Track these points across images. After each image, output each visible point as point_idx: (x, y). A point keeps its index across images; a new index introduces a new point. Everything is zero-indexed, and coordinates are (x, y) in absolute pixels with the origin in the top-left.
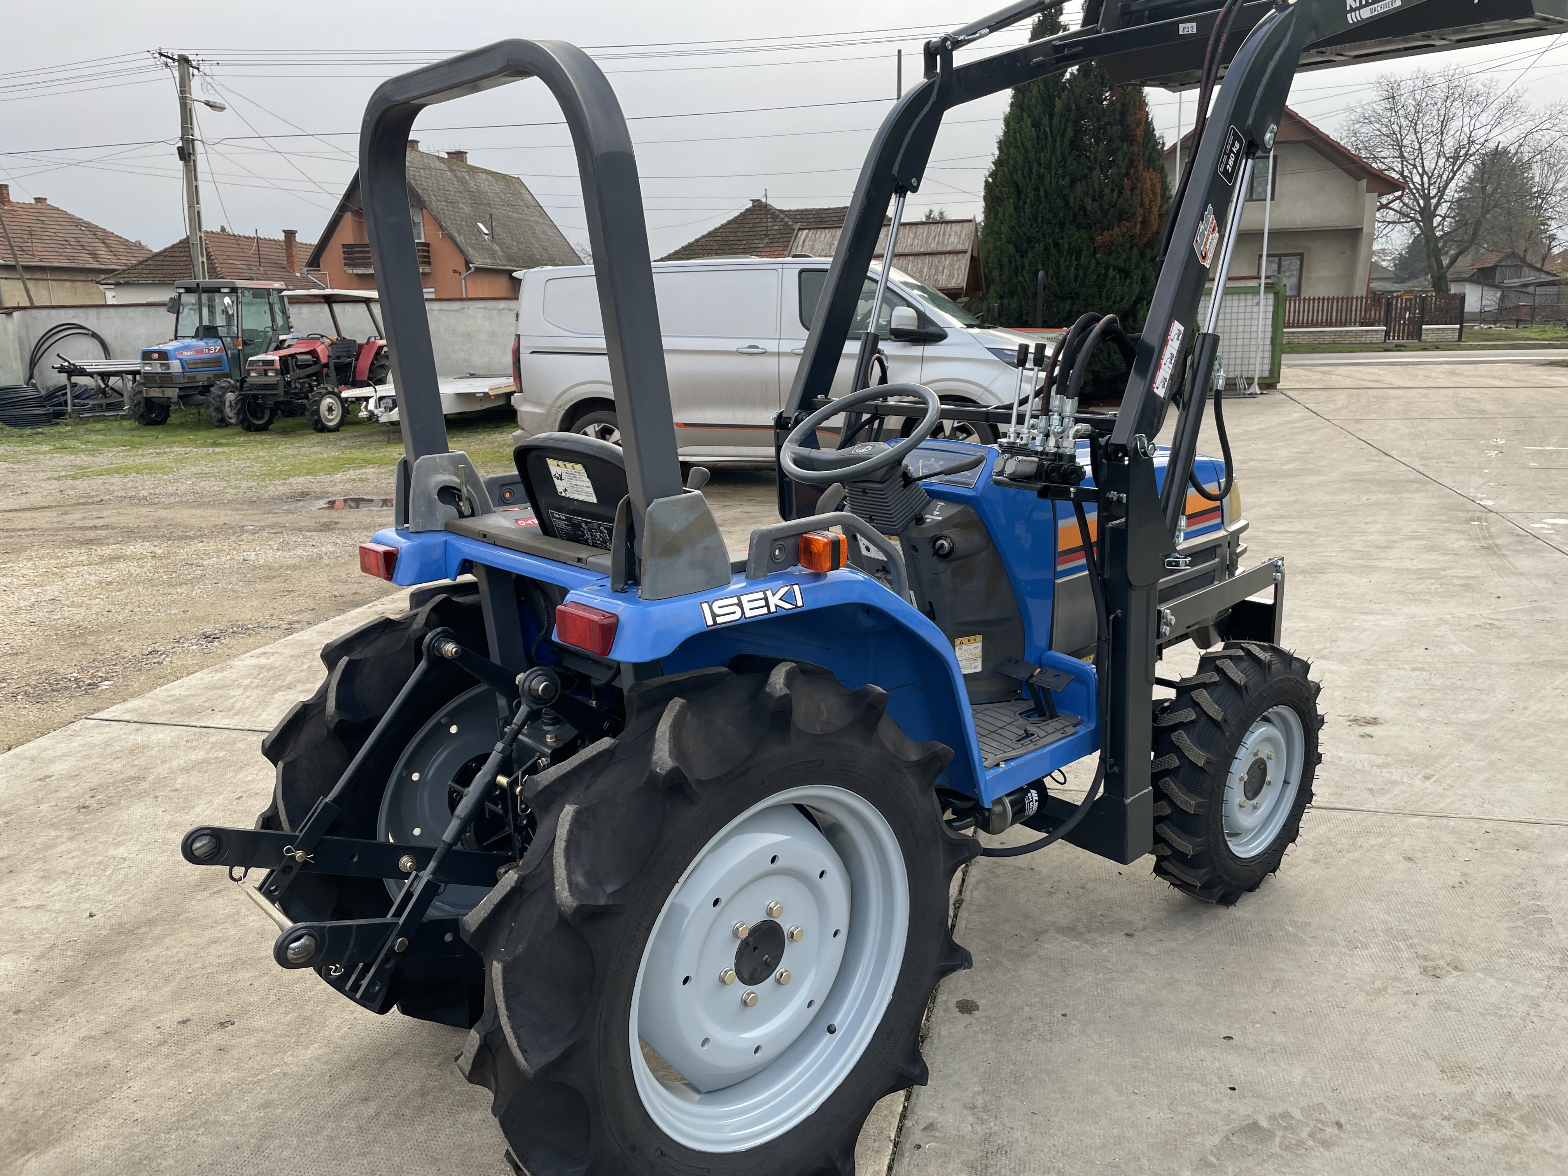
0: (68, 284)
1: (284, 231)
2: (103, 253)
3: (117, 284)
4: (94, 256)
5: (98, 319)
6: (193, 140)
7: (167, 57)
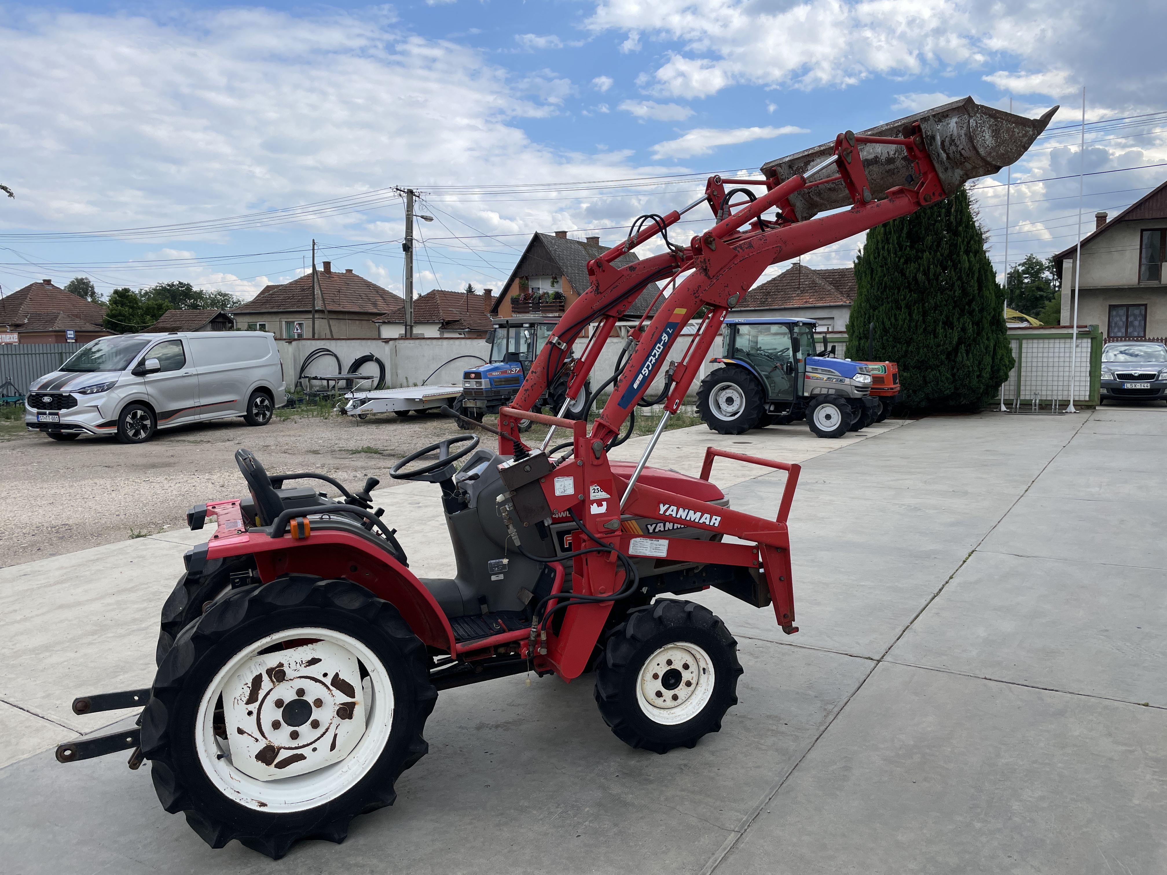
0: (357, 322)
1: (485, 290)
2: (380, 303)
3: (384, 323)
4: (375, 305)
5: (336, 346)
6: (412, 240)
7: (401, 191)
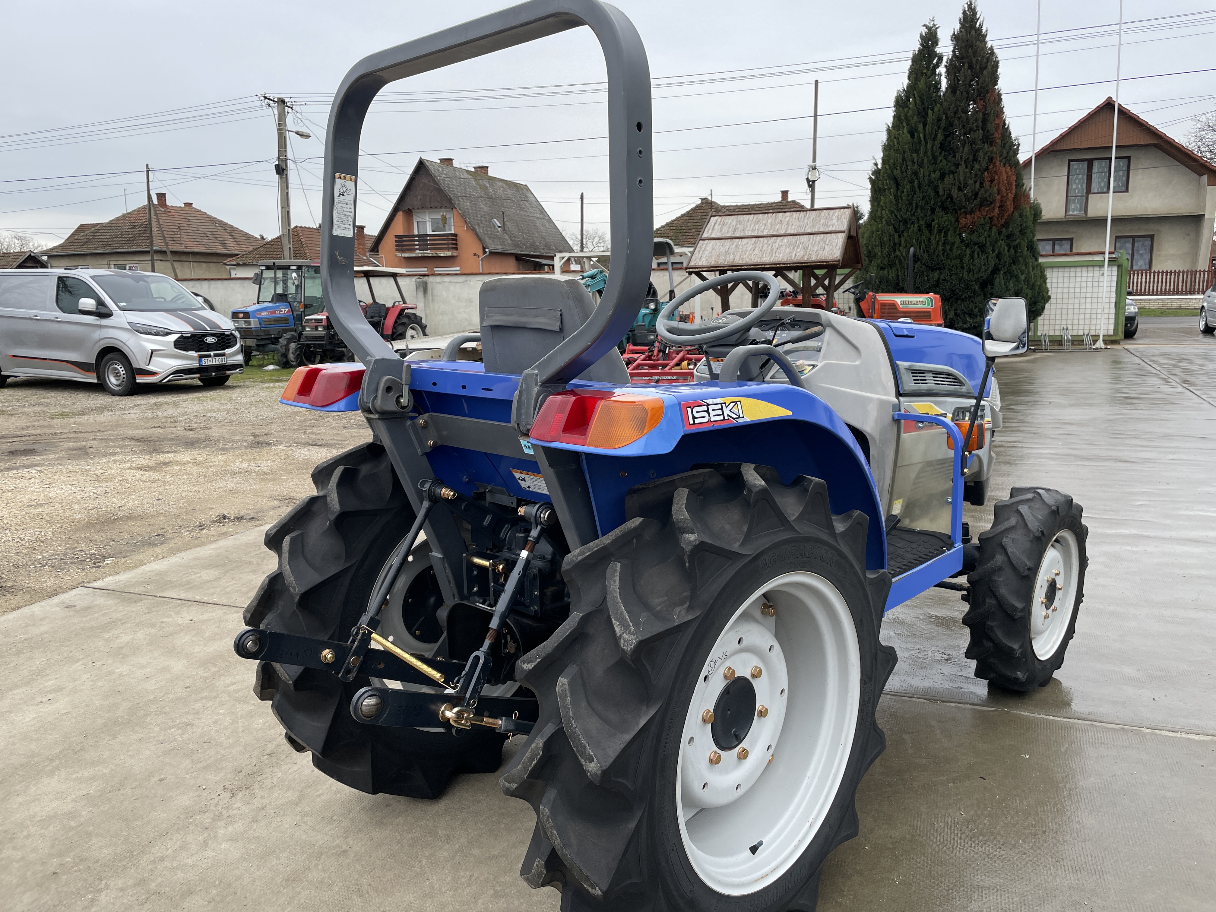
0: (204, 264)
2: (230, 242)
6: (286, 160)
7: (270, 99)
